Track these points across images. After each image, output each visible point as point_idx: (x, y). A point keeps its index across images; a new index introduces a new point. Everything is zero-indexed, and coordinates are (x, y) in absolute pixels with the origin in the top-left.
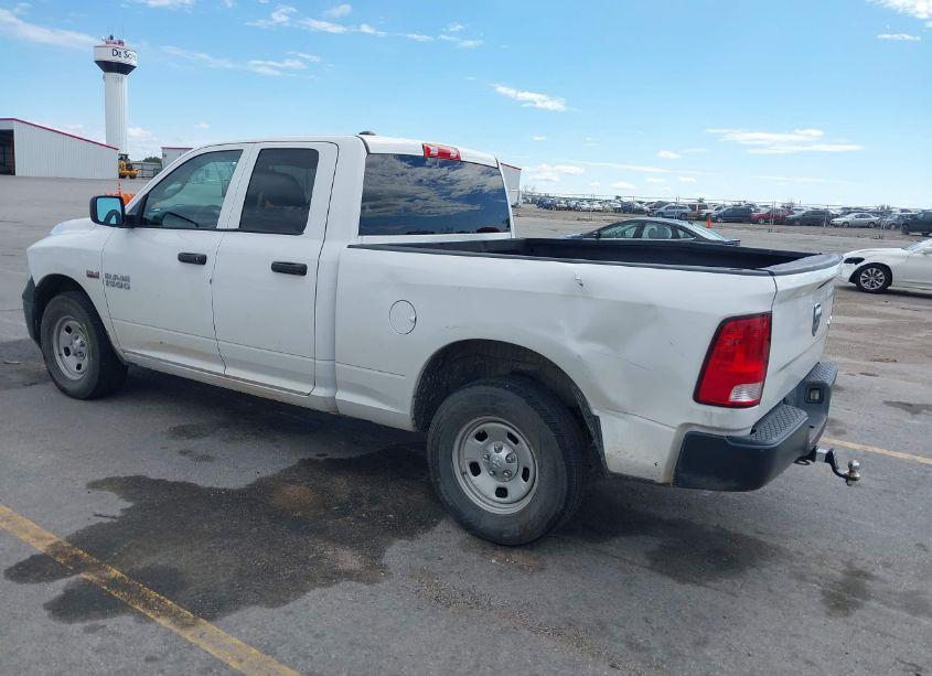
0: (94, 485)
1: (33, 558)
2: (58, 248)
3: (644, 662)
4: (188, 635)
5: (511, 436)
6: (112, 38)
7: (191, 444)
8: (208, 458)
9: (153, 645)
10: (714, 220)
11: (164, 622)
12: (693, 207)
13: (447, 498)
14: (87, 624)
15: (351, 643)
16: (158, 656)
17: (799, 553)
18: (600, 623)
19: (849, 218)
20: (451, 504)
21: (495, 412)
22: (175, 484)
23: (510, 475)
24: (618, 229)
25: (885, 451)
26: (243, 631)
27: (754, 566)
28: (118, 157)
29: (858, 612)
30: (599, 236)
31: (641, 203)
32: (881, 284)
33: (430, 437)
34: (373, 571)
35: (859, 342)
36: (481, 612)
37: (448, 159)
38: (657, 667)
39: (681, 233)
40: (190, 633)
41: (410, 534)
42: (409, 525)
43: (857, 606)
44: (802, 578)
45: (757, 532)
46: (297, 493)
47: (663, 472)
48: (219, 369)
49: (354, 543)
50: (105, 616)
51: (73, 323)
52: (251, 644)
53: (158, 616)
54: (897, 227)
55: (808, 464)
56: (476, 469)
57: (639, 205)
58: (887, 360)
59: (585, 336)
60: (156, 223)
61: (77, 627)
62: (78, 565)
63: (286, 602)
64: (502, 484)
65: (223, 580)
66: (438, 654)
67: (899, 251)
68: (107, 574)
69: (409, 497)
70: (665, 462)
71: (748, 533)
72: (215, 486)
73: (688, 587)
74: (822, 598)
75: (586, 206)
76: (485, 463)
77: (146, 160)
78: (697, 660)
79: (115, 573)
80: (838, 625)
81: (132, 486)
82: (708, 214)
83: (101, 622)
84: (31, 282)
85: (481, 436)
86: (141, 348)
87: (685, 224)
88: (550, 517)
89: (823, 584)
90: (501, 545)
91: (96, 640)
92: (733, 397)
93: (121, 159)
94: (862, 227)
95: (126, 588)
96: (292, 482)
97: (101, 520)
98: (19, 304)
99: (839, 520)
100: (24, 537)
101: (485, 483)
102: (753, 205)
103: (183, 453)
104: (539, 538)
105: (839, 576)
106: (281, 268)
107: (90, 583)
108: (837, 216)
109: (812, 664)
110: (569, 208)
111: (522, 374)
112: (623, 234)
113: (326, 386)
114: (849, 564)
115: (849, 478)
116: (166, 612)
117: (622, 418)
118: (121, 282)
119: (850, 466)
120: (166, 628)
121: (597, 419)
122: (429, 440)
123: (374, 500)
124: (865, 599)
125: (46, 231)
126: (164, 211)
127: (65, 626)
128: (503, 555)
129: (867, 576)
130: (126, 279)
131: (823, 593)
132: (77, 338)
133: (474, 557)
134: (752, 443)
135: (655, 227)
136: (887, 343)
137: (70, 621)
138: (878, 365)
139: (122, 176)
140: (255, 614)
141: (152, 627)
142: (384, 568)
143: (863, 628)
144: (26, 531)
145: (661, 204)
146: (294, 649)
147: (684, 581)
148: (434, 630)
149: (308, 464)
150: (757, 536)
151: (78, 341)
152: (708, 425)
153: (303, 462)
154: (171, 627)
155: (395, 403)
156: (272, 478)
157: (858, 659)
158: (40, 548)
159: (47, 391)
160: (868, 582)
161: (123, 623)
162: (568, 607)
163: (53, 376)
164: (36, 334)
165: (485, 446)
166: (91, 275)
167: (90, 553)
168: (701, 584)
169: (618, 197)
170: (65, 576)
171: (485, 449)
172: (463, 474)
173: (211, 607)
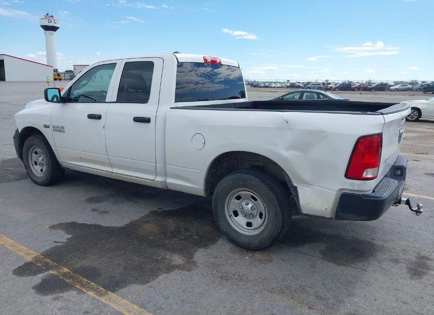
0: (53, 227)
1: (26, 264)
2: (29, 114)
3: (325, 305)
4: (103, 299)
5: (253, 197)
6: (48, 14)
7: (97, 206)
8: (105, 212)
9: (86, 306)
10: (334, 90)
11: (91, 293)
12: (324, 84)
13: (223, 228)
14: (54, 296)
15: (182, 301)
16: (89, 310)
17: (394, 249)
18: (301, 286)
19: (397, 87)
20: (224, 231)
21: (245, 186)
22: (91, 225)
23: (253, 216)
24: (291, 96)
25: (428, 197)
26: (130, 296)
27: (372, 256)
28: (53, 71)
29: (425, 276)
30: (282, 99)
31: (299, 83)
32: (416, 117)
33: (213, 199)
34: (190, 264)
35: (409, 145)
36: (243, 283)
37: (215, 64)
38: (332, 308)
39: (321, 96)
40: (104, 298)
41: (206, 246)
42: (205, 241)
43: (424, 274)
44: (396, 261)
45: (372, 239)
46: (150, 228)
47: (329, 212)
48: (109, 169)
49: (179, 251)
50: (62, 292)
51: (38, 150)
52: (133, 303)
53: (88, 291)
54: (420, 90)
55: (397, 206)
56: (236, 214)
57: (298, 84)
58: (424, 153)
59: (289, 148)
60: (76, 100)
61: (49, 297)
62: (48, 267)
63: (149, 282)
64: (249, 221)
65: (118, 272)
66: (225, 305)
67: (424, 101)
68: (61, 271)
69: (203, 228)
70: (331, 207)
71: (367, 239)
72: (110, 226)
73: (342, 267)
74: (407, 270)
75: (273, 85)
76: (241, 211)
77: (66, 71)
78: (350, 304)
79: (66, 270)
80: (416, 284)
81: (70, 227)
82: (331, 87)
83: (61, 295)
84: (17, 131)
85: (239, 198)
86: (71, 161)
87: (323, 92)
88: (274, 236)
89: (406, 263)
90: (250, 250)
91: (59, 304)
92: (364, 175)
93: (55, 71)
94: (403, 90)
95: (71, 277)
96: (147, 222)
97: (57, 244)
98: (12, 141)
99: (411, 232)
100: (21, 254)
101: (241, 220)
102: (351, 82)
103: (94, 210)
104: (269, 246)
105: (414, 259)
106: (138, 120)
107: (54, 275)
108: (392, 86)
109: (406, 303)
110: (265, 87)
111: (257, 167)
112: (293, 98)
113: (161, 176)
114: (418, 254)
115: (418, 212)
116: (92, 289)
117: (309, 187)
118: (61, 129)
119: (418, 206)
120: (92, 297)
121: (296, 188)
122: (213, 200)
123: (187, 230)
124: (427, 270)
125: (23, 106)
126: (80, 94)
127: (43, 297)
128: (251, 255)
129: (428, 259)
130: (63, 128)
131: (408, 268)
132: (40, 157)
133: (237, 256)
134: (373, 197)
135: (309, 94)
136: (422, 145)
137: (46, 295)
138: (419, 155)
139: (55, 79)
140: (135, 288)
141: (85, 296)
142: (195, 263)
143: (429, 285)
144: (21, 251)
145: (308, 83)
146: (155, 305)
147: (339, 264)
148: (222, 293)
149: (153, 213)
150: (372, 241)
151: (41, 158)
152: (352, 189)
153: (151, 212)
154: (95, 296)
155: (196, 183)
156: (138, 221)
157: (429, 300)
158: (29, 259)
159: (27, 183)
160: (428, 262)
161: (71, 295)
162: (285, 279)
163: (29, 175)
164: (21, 155)
165: (241, 202)
166: (46, 126)
167: (53, 261)
168: (348, 266)
169: (288, 81)
170: (42, 272)
171: (240, 204)
172: (230, 216)
173: (113, 285)
